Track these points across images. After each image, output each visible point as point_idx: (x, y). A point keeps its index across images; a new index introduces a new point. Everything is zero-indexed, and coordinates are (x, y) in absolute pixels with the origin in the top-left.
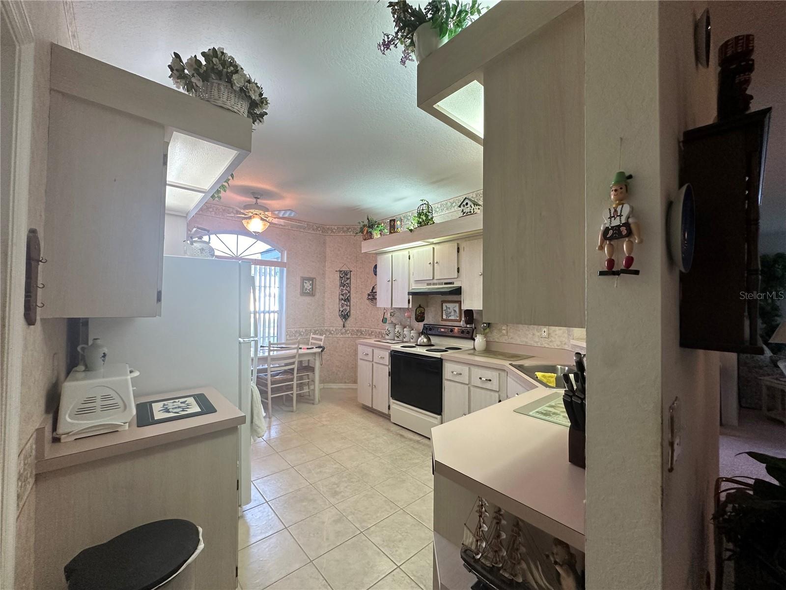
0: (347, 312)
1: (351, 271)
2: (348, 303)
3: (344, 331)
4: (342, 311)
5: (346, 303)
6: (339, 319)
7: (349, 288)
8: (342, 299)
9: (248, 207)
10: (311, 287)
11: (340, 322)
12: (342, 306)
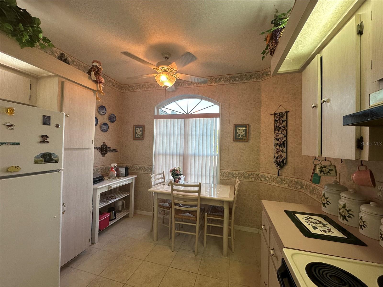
0: (282, 158)
1: (287, 112)
2: (285, 149)
3: (280, 180)
4: (277, 158)
5: (281, 149)
6: (274, 166)
7: (285, 131)
8: (277, 144)
10: (244, 133)
11: (275, 169)
12: (277, 152)
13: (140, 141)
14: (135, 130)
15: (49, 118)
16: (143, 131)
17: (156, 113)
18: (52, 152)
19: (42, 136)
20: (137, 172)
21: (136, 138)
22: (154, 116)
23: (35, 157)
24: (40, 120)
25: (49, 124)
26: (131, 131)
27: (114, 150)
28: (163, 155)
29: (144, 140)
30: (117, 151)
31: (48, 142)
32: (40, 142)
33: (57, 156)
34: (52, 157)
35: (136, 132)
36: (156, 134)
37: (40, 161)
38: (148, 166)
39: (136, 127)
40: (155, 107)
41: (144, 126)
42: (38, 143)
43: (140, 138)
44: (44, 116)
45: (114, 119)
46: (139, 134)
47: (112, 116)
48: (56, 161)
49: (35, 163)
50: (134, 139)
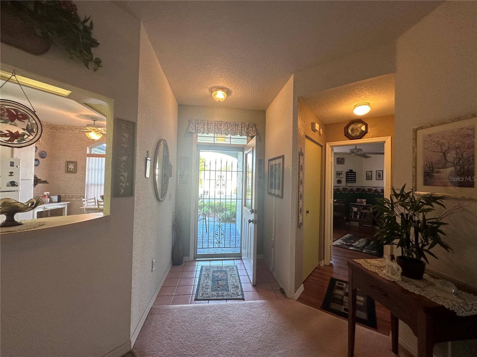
9: (88, 125)
13: (73, 174)
14: (68, 165)
15: (13, 162)
16: (75, 167)
17: (88, 152)
18: (15, 181)
19: (10, 172)
20: (69, 199)
21: (68, 171)
22: (86, 155)
23: (7, 183)
24: (9, 164)
25: (13, 166)
26: (63, 165)
27: (45, 182)
28: (95, 185)
29: (76, 173)
30: (47, 183)
31: (13, 175)
32: (9, 176)
33: (17, 183)
34: (15, 183)
35: (68, 167)
36: (89, 169)
37: (9, 185)
38: (81, 194)
39: (68, 163)
40: (88, 148)
41: (77, 162)
42: (8, 176)
43: (71, 171)
44: (11, 162)
45: (45, 155)
46: (72, 168)
47: (43, 153)
48: (17, 186)
49: (7, 186)
50: (66, 173)
